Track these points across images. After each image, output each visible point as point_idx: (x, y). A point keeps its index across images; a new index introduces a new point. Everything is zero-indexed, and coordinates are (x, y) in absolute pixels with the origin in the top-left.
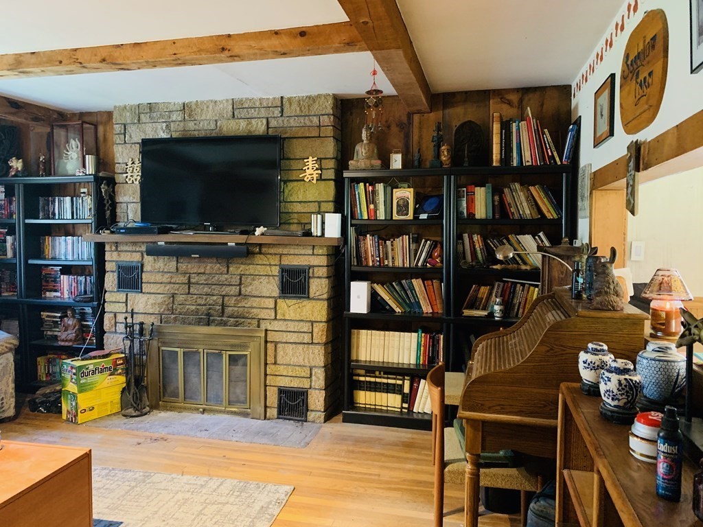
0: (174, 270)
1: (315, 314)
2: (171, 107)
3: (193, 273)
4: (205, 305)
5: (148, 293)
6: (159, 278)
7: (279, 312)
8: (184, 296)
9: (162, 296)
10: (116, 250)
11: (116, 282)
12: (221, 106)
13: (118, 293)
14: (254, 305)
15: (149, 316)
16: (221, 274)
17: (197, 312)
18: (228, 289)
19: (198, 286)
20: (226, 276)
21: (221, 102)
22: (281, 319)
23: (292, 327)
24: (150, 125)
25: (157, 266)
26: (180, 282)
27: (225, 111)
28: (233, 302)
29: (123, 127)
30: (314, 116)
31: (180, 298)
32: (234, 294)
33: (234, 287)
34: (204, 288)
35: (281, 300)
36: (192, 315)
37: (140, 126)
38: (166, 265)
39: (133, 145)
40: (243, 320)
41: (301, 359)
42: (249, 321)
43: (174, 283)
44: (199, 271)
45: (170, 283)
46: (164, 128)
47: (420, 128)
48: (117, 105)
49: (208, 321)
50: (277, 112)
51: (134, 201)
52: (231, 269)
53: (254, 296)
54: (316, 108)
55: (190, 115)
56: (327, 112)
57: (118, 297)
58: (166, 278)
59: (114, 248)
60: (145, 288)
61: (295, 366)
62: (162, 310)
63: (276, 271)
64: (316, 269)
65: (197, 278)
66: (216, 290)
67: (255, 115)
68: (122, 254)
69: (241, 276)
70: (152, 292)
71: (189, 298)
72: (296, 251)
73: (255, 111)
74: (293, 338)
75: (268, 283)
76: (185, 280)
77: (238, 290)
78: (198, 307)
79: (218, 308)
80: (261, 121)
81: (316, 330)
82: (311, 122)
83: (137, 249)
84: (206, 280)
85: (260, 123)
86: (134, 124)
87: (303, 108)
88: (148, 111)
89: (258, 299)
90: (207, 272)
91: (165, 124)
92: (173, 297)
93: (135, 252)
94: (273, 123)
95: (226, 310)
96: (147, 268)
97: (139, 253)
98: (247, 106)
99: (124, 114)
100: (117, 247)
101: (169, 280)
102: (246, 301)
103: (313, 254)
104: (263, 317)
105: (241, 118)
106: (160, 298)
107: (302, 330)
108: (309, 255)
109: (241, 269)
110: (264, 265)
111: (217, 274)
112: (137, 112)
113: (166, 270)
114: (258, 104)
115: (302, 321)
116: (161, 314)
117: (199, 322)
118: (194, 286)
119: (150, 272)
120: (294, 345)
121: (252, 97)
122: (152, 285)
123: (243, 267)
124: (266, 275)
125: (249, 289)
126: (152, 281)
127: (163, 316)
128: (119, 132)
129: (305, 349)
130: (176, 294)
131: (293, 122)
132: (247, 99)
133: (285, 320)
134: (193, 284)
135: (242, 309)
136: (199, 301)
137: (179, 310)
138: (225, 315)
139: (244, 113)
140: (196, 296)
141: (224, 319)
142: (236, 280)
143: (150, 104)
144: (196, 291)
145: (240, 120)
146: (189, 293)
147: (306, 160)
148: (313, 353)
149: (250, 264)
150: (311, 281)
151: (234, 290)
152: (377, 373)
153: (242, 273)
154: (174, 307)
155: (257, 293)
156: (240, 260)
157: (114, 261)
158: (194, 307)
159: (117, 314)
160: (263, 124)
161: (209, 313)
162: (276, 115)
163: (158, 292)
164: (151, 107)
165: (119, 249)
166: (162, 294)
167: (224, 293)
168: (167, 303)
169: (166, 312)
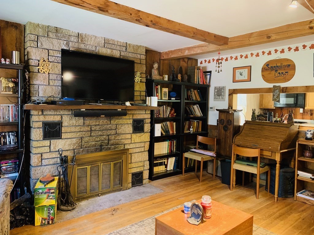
0: (82, 124)
1: (146, 139)
2: (71, 33)
3: (93, 125)
4: (100, 141)
5: (66, 139)
6: (73, 129)
7: (132, 140)
8: (88, 138)
9: (76, 139)
10: (42, 114)
11: (42, 134)
12: (99, 39)
13: (44, 141)
14: (123, 138)
15: (66, 151)
16: (107, 124)
17: (95, 145)
18: (111, 131)
19: (95, 132)
20: (110, 125)
21: (99, 38)
22: (134, 143)
23: (138, 145)
24: (56, 40)
25: (71, 122)
26: (86, 130)
27: (100, 43)
28: (113, 138)
29: (37, 37)
30: (138, 54)
31: (86, 139)
32: (114, 134)
33: (113, 131)
34: (98, 133)
35: (133, 134)
36: (92, 147)
37: (49, 39)
38: (77, 122)
39: (44, 50)
40: (118, 146)
41: (140, 158)
42: (120, 145)
43: (82, 131)
44: (96, 124)
45: (80, 131)
46: (65, 44)
47: (163, 65)
48: (32, 22)
49: (101, 149)
50: (124, 49)
51: (44, 84)
52: (112, 122)
53: (123, 134)
54: (139, 51)
55: (82, 41)
56: (144, 54)
57: (44, 144)
58: (77, 129)
59: (40, 113)
60: (63, 136)
61: (138, 162)
62: (75, 147)
63: (131, 121)
64: (146, 120)
65: (95, 127)
66: (105, 133)
67: (115, 48)
68: (47, 117)
69: (116, 124)
70: (68, 137)
71: (91, 139)
72: (139, 113)
73: (115, 46)
74: (138, 150)
75: (128, 127)
76: (89, 129)
77: (115, 132)
78: (96, 143)
79: (106, 141)
80: (118, 52)
81: (146, 145)
82: (137, 56)
83: (58, 114)
84: (99, 128)
85: (117, 52)
86: (44, 37)
87: (135, 50)
88: (55, 31)
89: (124, 135)
90: (100, 124)
91: (65, 42)
92: (82, 139)
93: (56, 115)
94: (123, 54)
95: (109, 142)
96: (65, 124)
97: (60, 116)
98: (111, 43)
99: (37, 29)
100: (42, 112)
101: (79, 130)
102: (119, 137)
103: (145, 114)
104: (126, 143)
105: (108, 48)
106: (74, 141)
107: (141, 146)
108: (144, 114)
109: (116, 121)
110: (126, 119)
111: (105, 125)
112: (47, 30)
113: (77, 125)
114: (116, 43)
115: (141, 142)
116: (74, 150)
117: (96, 150)
118: (93, 132)
119: (67, 126)
120: (138, 153)
121: (114, 39)
122: (68, 134)
123: (117, 120)
124: (127, 124)
125: (120, 131)
126: (69, 131)
127: (75, 150)
128: (33, 39)
129: (142, 154)
130: (83, 137)
131: (130, 55)
132: (111, 39)
133: (135, 143)
134: (93, 131)
135: (117, 140)
136: (97, 139)
137: (85, 146)
138: (109, 144)
139: (109, 46)
140: (95, 137)
141: (109, 146)
142: (114, 127)
143: (56, 27)
144: (94, 134)
145: (108, 49)
146: (91, 136)
147: (136, 73)
148: (145, 155)
149: (120, 119)
150: (145, 125)
151: (113, 132)
152: (158, 159)
153: (117, 123)
154: (83, 144)
155: (123, 132)
156: (116, 117)
157: (40, 121)
158: (94, 143)
159: (43, 154)
160: (118, 53)
161: (102, 145)
162: (123, 50)
163: (72, 137)
164: (57, 30)
165: (44, 114)
166: (75, 138)
167: (109, 134)
168: (78, 143)
169: (77, 148)
